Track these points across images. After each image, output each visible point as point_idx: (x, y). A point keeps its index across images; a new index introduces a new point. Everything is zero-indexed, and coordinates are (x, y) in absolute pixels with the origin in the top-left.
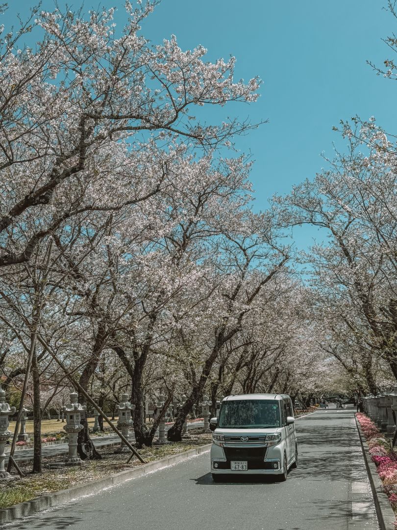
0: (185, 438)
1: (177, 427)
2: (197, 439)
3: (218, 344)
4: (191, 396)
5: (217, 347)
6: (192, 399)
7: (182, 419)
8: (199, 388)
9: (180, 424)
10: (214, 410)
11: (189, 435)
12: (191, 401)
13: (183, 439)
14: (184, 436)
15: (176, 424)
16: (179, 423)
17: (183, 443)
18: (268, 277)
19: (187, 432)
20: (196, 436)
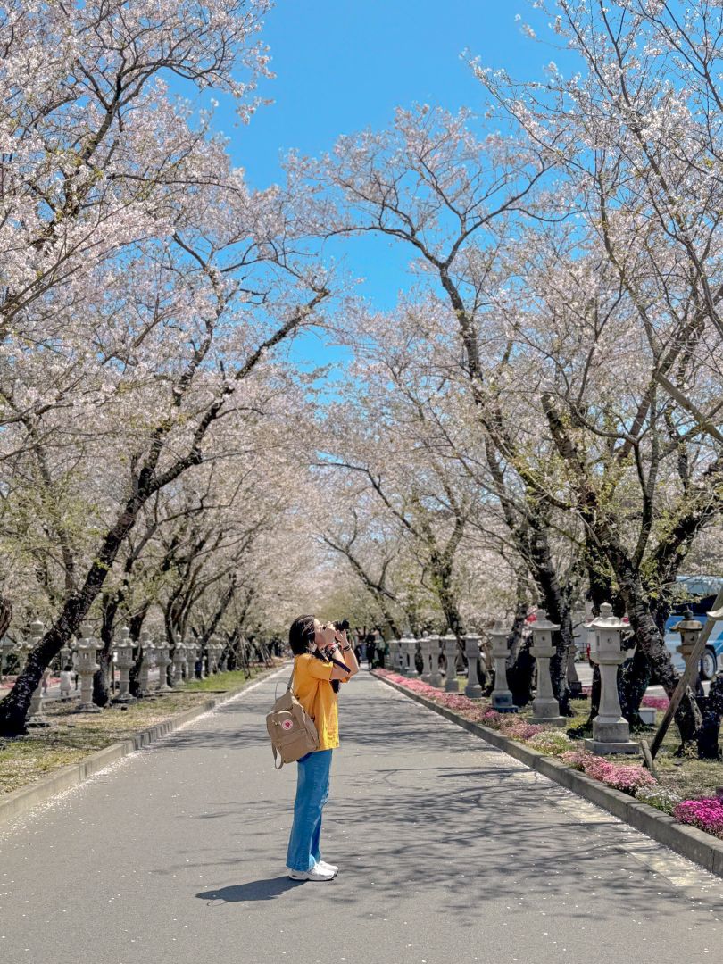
0: (33, 726)
1: (17, 701)
2: (65, 729)
3: (141, 494)
4: (60, 622)
5: (136, 501)
6: (61, 630)
7: (31, 679)
8: (82, 601)
9: (26, 693)
10: (105, 659)
11: (44, 719)
12: (60, 635)
13: (29, 730)
14: (32, 721)
15: (15, 690)
16: (23, 689)
17: (30, 740)
18: (280, 332)
19: (40, 712)
20: (63, 719)
